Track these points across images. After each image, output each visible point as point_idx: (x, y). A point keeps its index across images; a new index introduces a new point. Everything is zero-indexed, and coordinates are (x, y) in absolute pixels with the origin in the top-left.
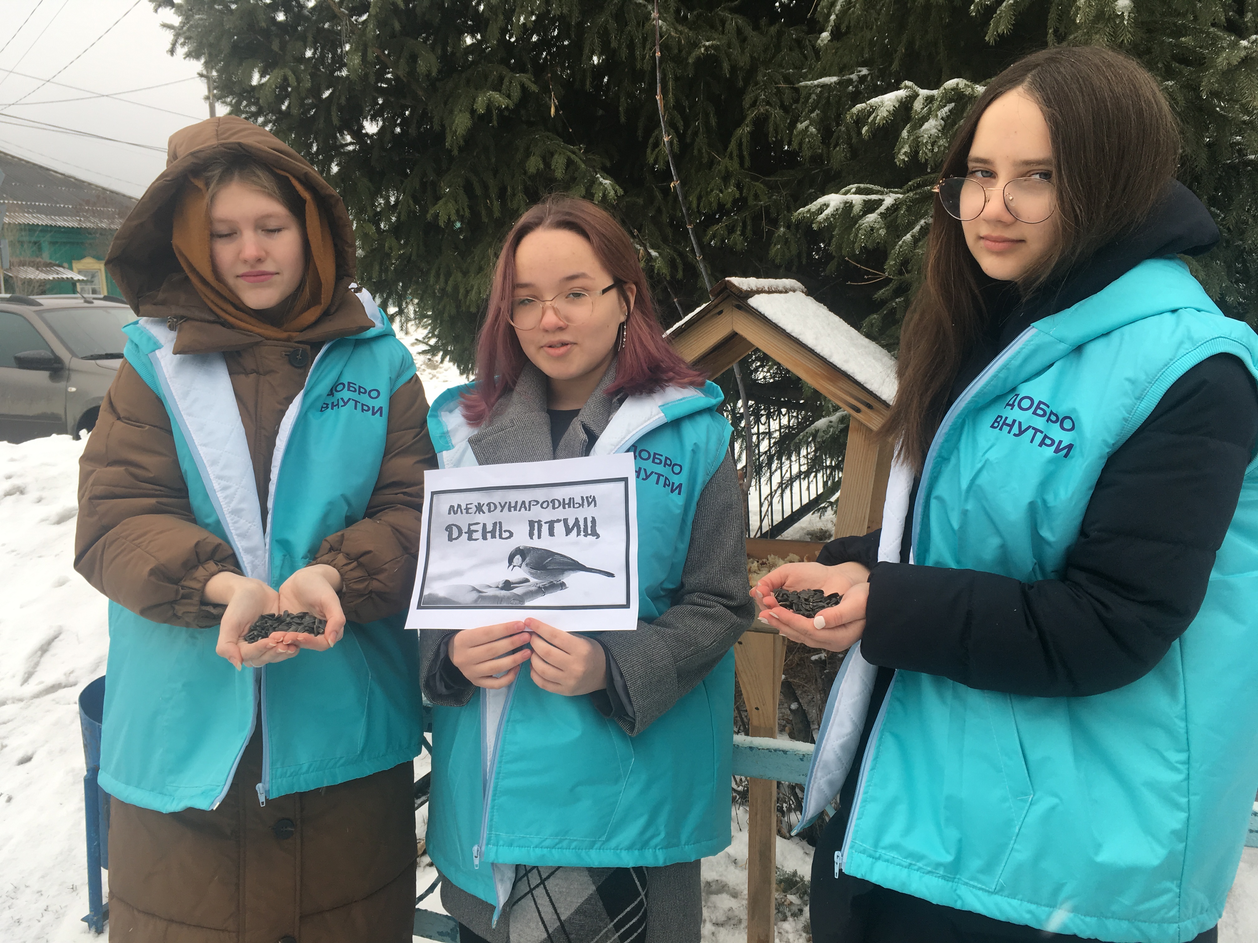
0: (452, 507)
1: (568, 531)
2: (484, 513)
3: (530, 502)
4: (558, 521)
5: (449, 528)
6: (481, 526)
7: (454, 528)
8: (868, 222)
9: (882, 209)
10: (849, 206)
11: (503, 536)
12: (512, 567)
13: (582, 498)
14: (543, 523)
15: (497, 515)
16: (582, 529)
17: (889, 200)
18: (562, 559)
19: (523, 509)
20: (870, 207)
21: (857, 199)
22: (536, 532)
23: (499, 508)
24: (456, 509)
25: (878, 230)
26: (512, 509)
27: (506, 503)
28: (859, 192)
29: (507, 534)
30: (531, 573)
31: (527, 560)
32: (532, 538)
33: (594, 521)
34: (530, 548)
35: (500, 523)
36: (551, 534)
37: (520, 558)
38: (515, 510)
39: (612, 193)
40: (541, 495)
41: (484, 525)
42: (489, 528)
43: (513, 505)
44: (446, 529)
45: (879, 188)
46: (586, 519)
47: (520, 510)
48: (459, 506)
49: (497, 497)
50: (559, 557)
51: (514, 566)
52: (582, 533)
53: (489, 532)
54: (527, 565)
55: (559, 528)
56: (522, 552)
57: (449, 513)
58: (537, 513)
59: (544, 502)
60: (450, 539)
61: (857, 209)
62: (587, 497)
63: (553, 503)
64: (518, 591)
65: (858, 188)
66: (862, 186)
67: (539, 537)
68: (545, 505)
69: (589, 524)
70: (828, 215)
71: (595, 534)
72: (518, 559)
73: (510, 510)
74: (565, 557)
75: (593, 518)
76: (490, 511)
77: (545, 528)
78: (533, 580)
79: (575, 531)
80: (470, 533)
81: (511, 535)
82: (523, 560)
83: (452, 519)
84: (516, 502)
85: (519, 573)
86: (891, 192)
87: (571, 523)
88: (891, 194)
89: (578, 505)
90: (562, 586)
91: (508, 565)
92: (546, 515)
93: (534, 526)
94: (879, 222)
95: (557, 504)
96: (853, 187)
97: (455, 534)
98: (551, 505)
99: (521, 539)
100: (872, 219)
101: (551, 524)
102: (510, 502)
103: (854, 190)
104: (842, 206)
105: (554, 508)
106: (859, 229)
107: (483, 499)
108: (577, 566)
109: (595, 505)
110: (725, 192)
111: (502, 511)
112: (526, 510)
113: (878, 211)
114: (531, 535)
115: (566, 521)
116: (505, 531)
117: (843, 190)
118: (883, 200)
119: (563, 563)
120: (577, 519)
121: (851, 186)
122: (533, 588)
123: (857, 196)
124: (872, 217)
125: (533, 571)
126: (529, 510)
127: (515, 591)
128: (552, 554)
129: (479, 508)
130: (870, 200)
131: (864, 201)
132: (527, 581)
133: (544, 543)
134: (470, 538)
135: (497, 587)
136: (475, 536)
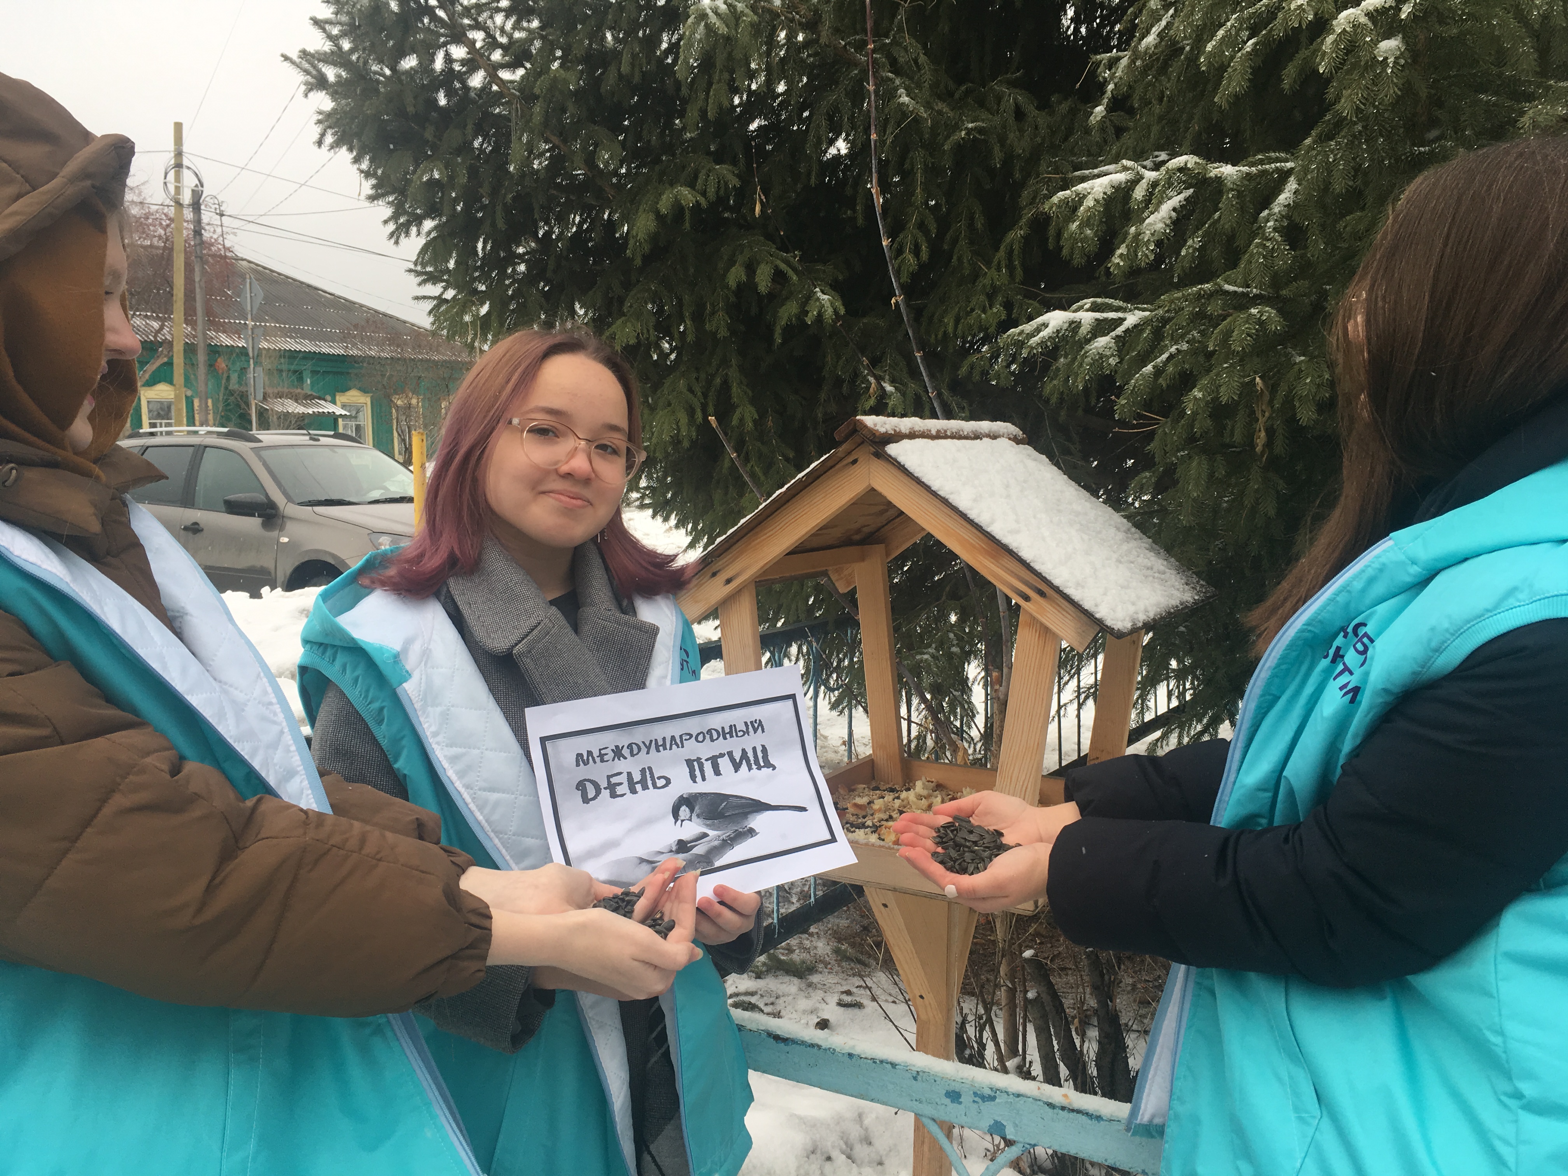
0: (579, 756)
1: (737, 767)
2: (625, 758)
3: (681, 736)
4: (722, 755)
5: (581, 786)
6: (625, 775)
7: (588, 784)
8: (1096, 348)
9: (1120, 330)
10: (1075, 326)
11: (658, 785)
12: (679, 822)
13: (746, 723)
14: (703, 761)
15: (644, 759)
16: (752, 762)
17: (1132, 319)
18: (739, 801)
19: (674, 746)
20: (1101, 328)
21: (1087, 318)
22: (698, 773)
23: (644, 750)
24: (585, 758)
25: (1108, 357)
26: (661, 748)
27: (651, 741)
28: (1094, 308)
29: (662, 782)
30: (707, 825)
31: (697, 809)
32: (695, 782)
33: (764, 750)
34: (696, 794)
35: (650, 769)
36: (717, 772)
37: (687, 809)
38: (665, 749)
39: (830, 311)
40: (693, 725)
41: (629, 774)
42: (637, 777)
43: (660, 742)
44: (577, 788)
45: (1121, 303)
46: (754, 749)
47: (671, 749)
48: (590, 753)
49: (639, 735)
50: (734, 799)
51: (682, 821)
52: (754, 767)
53: (637, 783)
54: (698, 816)
55: (725, 764)
56: (687, 801)
57: (578, 765)
58: (693, 749)
59: (698, 734)
60: (586, 800)
61: (1084, 330)
62: (751, 722)
63: (710, 734)
64: (700, 849)
65: (1093, 303)
66: (1099, 300)
67: (704, 779)
68: (700, 737)
69: (760, 755)
70: (1044, 337)
71: (768, 765)
72: (684, 811)
73: (658, 751)
74: (742, 797)
75: (763, 746)
76: (632, 755)
77: (708, 766)
78: (712, 833)
79: (744, 765)
80: (612, 788)
81: (668, 781)
82: (692, 811)
83: (583, 772)
84: (664, 739)
85: (691, 828)
86: (1136, 308)
87: (737, 756)
88: (1136, 312)
89: (741, 733)
90: (751, 832)
91: (674, 820)
92: (705, 750)
93: (693, 766)
94: (1110, 348)
95: (715, 736)
96: (1088, 302)
97: (591, 793)
98: (708, 737)
99: (682, 785)
100: (1102, 344)
101: (714, 760)
102: (656, 740)
103: (1087, 306)
104: (1066, 326)
105: (712, 740)
106: (1085, 356)
107: (622, 739)
108: (760, 807)
109: (763, 731)
110: (989, 312)
111: (648, 753)
112: (678, 747)
113: (1113, 334)
114: (693, 778)
115: (730, 754)
116: (659, 778)
117: (1075, 306)
118: (1124, 319)
119: (742, 806)
120: (744, 750)
121: (1085, 301)
122: (716, 843)
123: (1090, 313)
124: (1102, 342)
125: (709, 822)
126: (683, 747)
127: (695, 851)
128: (726, 797)
129: (618, 753)
130: (1106, 319)
131: (1097, 320)
132: (705, 835)
133: (711, 785)
134: (614, 795)
135: (671, 851)
136: (619, 790)
